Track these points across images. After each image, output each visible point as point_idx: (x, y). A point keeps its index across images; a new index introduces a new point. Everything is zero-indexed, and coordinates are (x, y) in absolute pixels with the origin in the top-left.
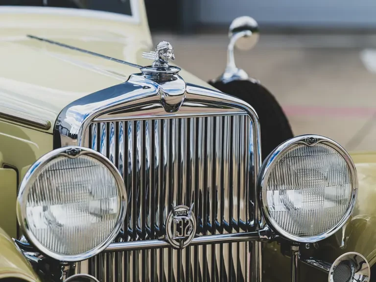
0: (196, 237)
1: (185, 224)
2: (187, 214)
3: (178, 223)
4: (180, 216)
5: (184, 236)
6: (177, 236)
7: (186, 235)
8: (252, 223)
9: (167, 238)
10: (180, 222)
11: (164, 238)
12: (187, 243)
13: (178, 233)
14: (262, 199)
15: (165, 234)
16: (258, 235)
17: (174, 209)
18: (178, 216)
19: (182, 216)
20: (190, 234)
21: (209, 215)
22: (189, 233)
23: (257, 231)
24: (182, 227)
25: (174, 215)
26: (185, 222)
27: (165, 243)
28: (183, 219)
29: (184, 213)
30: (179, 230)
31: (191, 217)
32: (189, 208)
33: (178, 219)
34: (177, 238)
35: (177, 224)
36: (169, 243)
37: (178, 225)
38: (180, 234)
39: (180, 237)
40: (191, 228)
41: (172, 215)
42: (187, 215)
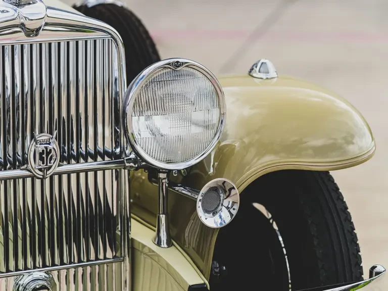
0: (59, 166)
1: (48, 153)
2: (50, 143)
3: (41, 152)
4: (43, 144)
5: (47, 165)
6: (40, 165)
7: (49, 164)
8: (118, 150)
9: (30, 167)
10: (43, 151)
11: (27, 168)
12: (50, 172)
13: (41, 162)
14: (127, 126)
15: (27, 163)
16: (124, 163)
17: (37, 137)
18: (41, 144)
19: (45, 144)
20: (54, 163)
21: (73, 143)
22: (52, 161)
23: (123, 158)
24: (44, 156)
25: (36, 144)
26: (48, 151)
27: (28, 173)
28: (46, 148)
29: (47, 141)
30: (42, 159)
31: (54, 145)
32: (51, 136)
33: (41, 148)
34: (40, 167)
36: (31, 172)
37: (41, 154)
38: (43, 163)
39: (43, 166)
40: (54, 157)
41: (35, 143)
42: (49, 144)
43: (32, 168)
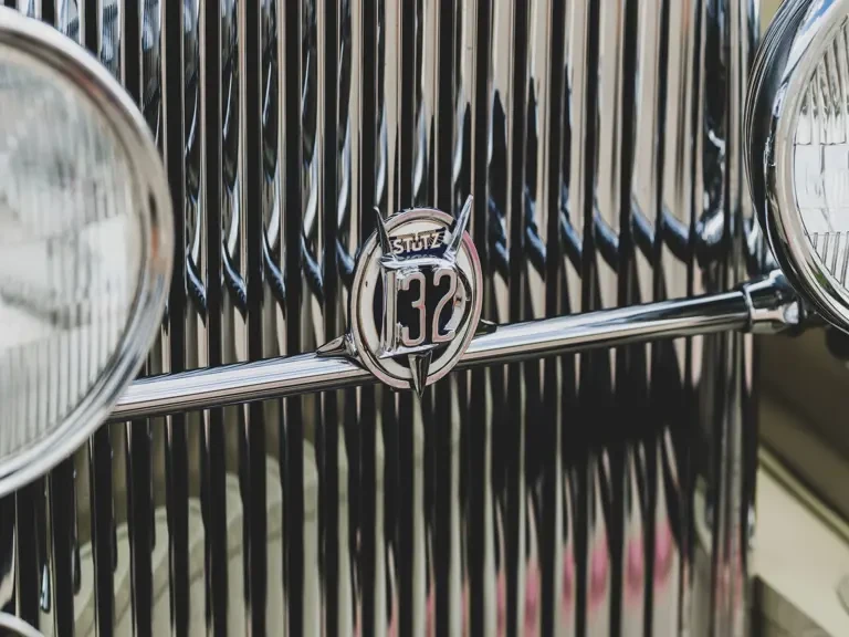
1: (435, 293)
2: (444, 247)
3: (406, 287)
4: (412, 254)
5: (428, 340)
6: (400, 343)
7: (437, 338)
9: (354, 345)
10: (415, 283)
13: (406, 330)
15: (347, 330)
16: (745, 308)
17: (387, 225)
18: (405, 255)
19: (423, 253)
20: (457, 332)
21: (532, 196)
22: (452, 325)
24: (419, 304)
25: (386, 257)
26: (436, 282)
27: (349, 370)
28: (427, 271)
29: (430, 241)
30: (407, 316)
32: (449, 219)
33: (407, 270)
34: (402, 350)
35: (401, 293)
36: (362, 366)
37: (405, 298)
38: (414, 334)
41: (378, 253)
42: (440, 253)
43: (367, 349)
